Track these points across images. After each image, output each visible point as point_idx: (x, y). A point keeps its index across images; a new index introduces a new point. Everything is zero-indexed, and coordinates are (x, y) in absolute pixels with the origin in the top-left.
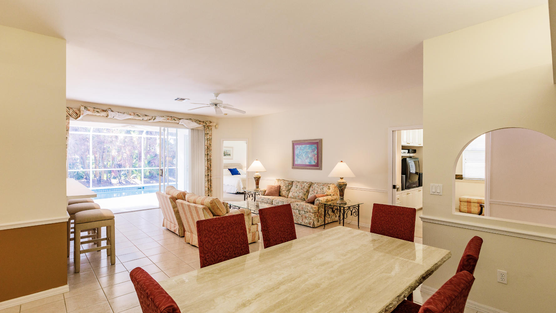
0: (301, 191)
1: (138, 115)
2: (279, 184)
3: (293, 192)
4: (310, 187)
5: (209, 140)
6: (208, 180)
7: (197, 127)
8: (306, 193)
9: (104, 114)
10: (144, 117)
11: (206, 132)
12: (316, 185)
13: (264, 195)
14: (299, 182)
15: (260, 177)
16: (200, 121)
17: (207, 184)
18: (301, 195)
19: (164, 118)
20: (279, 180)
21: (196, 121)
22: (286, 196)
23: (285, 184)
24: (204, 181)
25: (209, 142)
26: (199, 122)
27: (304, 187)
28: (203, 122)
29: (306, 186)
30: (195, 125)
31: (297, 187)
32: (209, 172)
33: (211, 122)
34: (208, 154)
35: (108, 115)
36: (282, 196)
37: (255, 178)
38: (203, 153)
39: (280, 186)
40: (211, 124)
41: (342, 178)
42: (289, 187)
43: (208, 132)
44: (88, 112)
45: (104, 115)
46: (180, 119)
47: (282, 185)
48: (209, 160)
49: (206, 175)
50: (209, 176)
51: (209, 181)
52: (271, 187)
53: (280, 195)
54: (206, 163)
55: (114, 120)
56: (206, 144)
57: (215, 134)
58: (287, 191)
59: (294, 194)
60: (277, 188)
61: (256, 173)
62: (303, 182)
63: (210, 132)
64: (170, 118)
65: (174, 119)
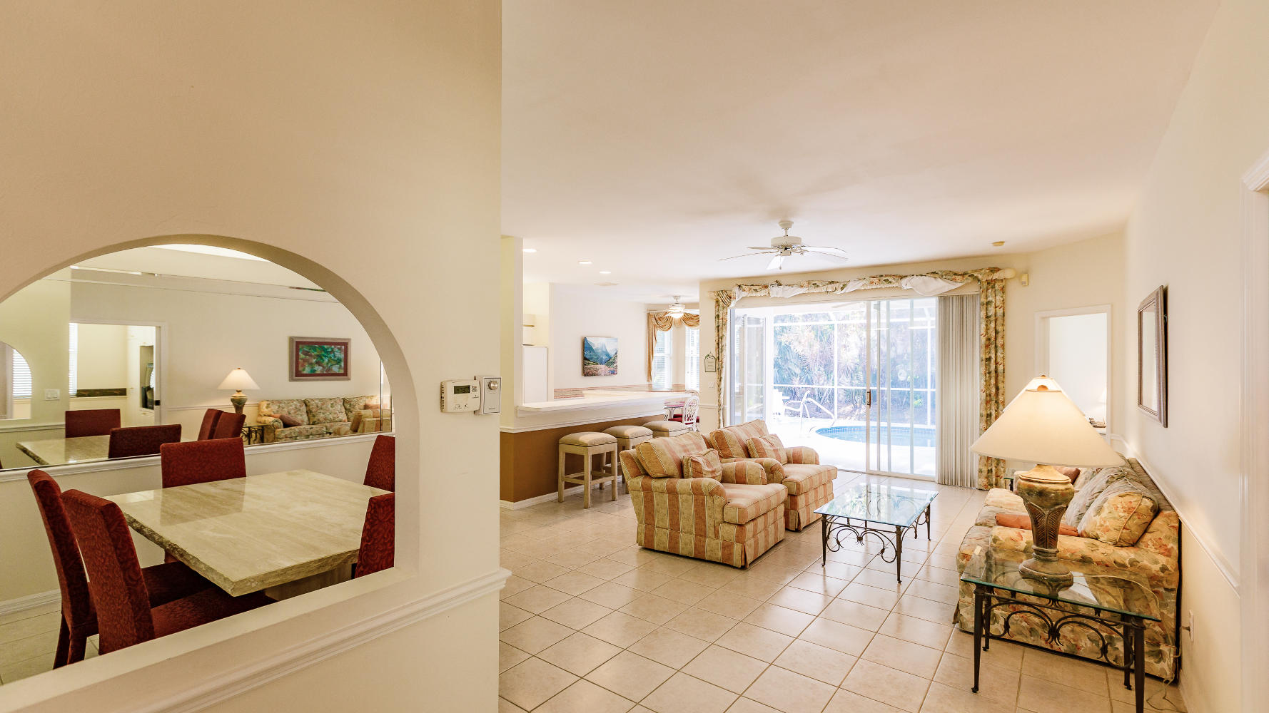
1: (815, 284)
5: (994, 319)
10: (827, 286)
16: (955, 274)
19: (864, 282)
25: (993, 325)
26: (951, 275)
30: (943, 286)
33: (994, 270)
34: (990, 358)
35: (771, 293)
38: (975, 356)
40: (996, 276)
43: (990, 299)
44: (744, 294)
45: (764, 294)
46: (902, 277)
48: (993, 375)
55: (781, 301)
57: (1018, 303)
63: (998, 298)
64: (876, 280)
65: (885, 280)
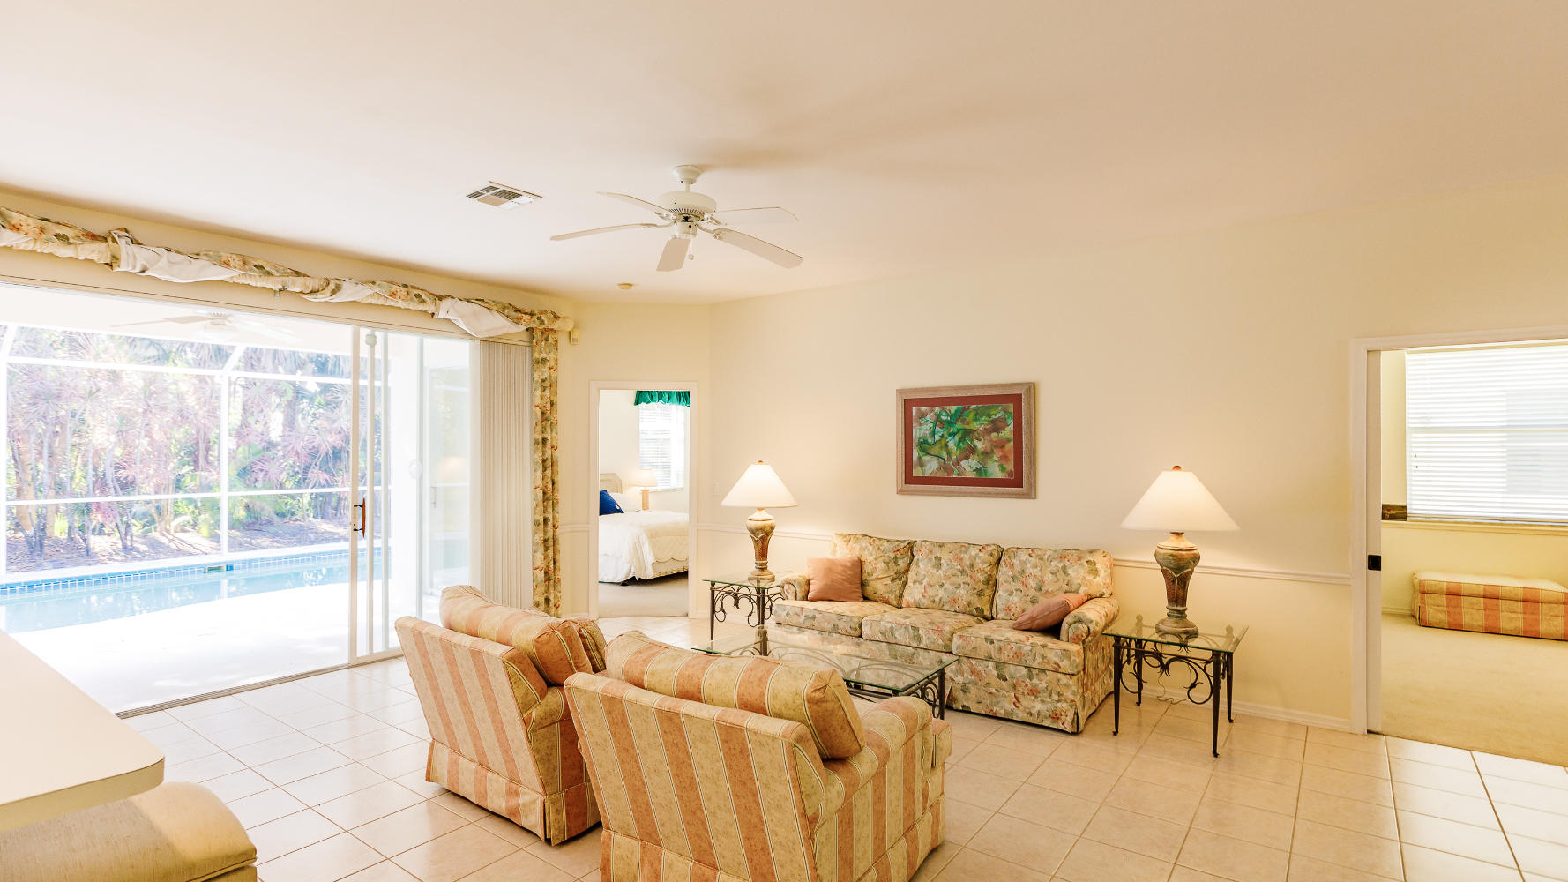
0: (960, 580)
1: (260, 267)
2: (856, 553)
3: (925, 582)
4: (998, 563)
5: (547, 384)
6: (545, 541)
7: (505, 331)
8: (984, 587)
9: (97, 252)
10: (287, 280)
11: (536, 355)
12: (1024, 556)
13: (805, 598)
14: (941, 545)
15: (772, 528)
16: (518, 311)
17: (540, 555)
18: (964, 595)
19: (376, 289)
20: (847, 537)
21: (503, 309)
22: (892, 598)
23: (880, 554)
24: (529, 548)
25: (547, 392)
26: (514, 313)
27: (972, 566)
28: (532, 314)
29: (983, 562)
30: (497, 324)
31: (939, 566)
32: (550, 510)
33: (556, 317)
34: (544, 440)
35: (115, 258)
36: (876, 601)
37: (753, 532)
38: (526, 434)
39: (860, 564)
40: (556, 326)
41: (1178, 534)
42: (900, 562)
43: (544, 355)
44: (12, 239)
45: (94, 256)
46: (441, 298)
47: (868, 558)
48: (548, 464)
49: (536, 523)
50: (550, 524)
51: (549, 544)
52: (830, 567)
53: (866, 599)
54: (539, 474)
55: (146, 285)
56: (538, 401)
57: (568, 361)
58: (893, 580)
59: (930, 592)
60: (849, 568)
61: (757, 512)
62: (965, 547)
63: (552, 355)
64: (402, 291)
65: (416, 295)
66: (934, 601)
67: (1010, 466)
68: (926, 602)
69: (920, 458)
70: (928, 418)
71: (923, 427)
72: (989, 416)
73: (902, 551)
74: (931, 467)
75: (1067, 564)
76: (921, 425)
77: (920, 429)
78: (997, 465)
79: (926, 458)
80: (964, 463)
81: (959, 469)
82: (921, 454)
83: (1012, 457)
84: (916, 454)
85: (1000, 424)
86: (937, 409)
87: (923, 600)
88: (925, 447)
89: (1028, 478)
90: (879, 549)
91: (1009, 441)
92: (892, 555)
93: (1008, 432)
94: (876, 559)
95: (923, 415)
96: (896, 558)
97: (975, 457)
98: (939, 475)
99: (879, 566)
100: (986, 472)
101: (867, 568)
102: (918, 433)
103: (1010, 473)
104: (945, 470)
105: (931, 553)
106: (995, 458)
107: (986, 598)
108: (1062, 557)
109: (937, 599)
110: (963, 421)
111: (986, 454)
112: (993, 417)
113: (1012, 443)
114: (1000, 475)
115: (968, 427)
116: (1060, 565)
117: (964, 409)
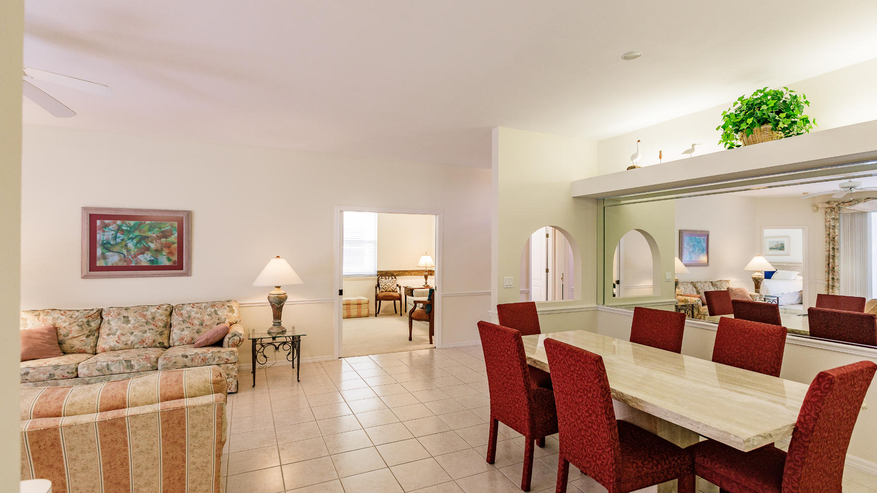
0: (146, 328)
2: (49, 322)
3: (118, 333)
4: (171, 314)
8: (163, 329)
12: (188, 308)
14: (127, 309)
18: (149, 336)
22: (88, 349)
23: (72, 320)
27: (154, 318)
29: (161, 316)
31: (127, 322)
36: (76, 353)
39: (55, 330)
41: (279, 287)
42: (92, 324)
47: (63, 323)
53: (65, 353)
58: (88, 336)
59: (123, 339)
60: (48, 334)
62: (146, 308)
66: (127, 344)
67: (175, 258)
68: (120, 346)
69: (103, 254)
70: (111, 227)
71: (106, 233)
72: (160, 228)
73: (93, 316)
74: (113, 259)
75: (216, 309)
76: (104, 231)
77: (104, 235)
78: (165, 257)
79: (108, 254)
80: (140, 257)
81: (136, 261)
82: (104, 251)
83: (176, 253)
84: (99, 251)
85: (168, 234)
86: (119, 222)
87: (118, 345)
88: (106, 246)
89: (187, 264)
90: (71, 317)
91: (173, 243)
92: (85, 320)
93: (174, 238)
94: (70, 324)
95: (106, 226)
96: (88, 321)
97: (148, 252)
98: (120, 264)
99: (74, 328)
100: (157, 262)
101: (62, 332)
102: (100, 237)
103: (174, 262)
104: (125, 261)
105: (119, 314)
106: (164, 253)
107: (165, 336)
108: (213, 306)
109: (129, 343)
110: (140, 231)
111: (157, 251)
112: (163, 229)
113: (176, 245)
114: (168, 263)
115: (143, 234)
116: (213, 310)
117: (141, 224)
